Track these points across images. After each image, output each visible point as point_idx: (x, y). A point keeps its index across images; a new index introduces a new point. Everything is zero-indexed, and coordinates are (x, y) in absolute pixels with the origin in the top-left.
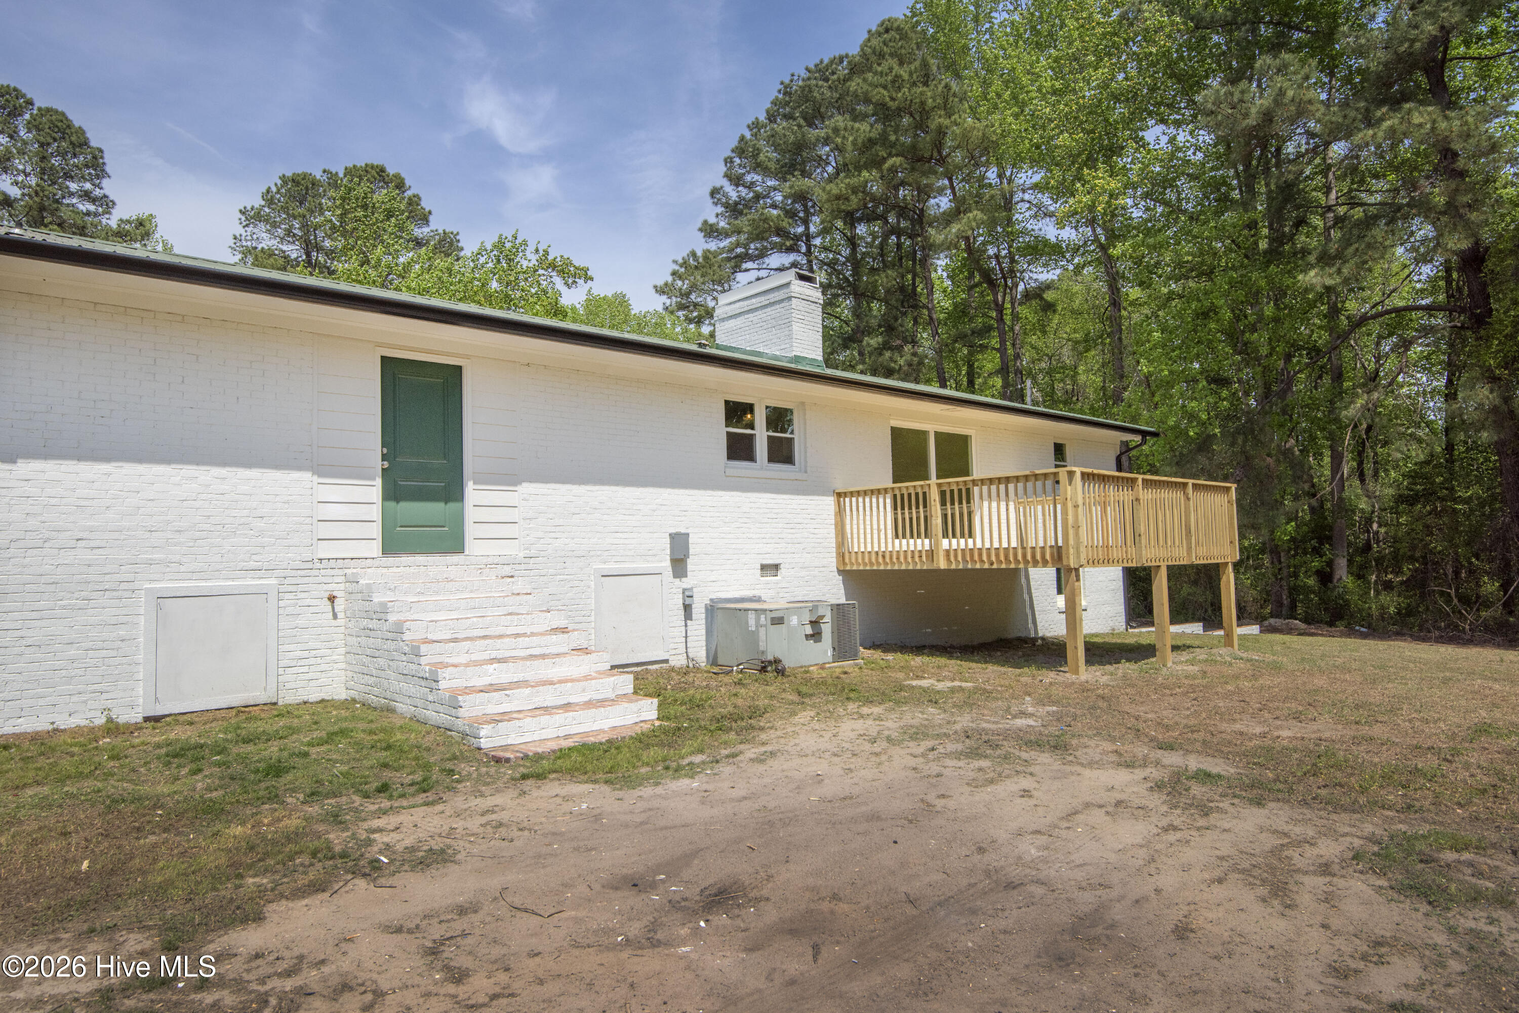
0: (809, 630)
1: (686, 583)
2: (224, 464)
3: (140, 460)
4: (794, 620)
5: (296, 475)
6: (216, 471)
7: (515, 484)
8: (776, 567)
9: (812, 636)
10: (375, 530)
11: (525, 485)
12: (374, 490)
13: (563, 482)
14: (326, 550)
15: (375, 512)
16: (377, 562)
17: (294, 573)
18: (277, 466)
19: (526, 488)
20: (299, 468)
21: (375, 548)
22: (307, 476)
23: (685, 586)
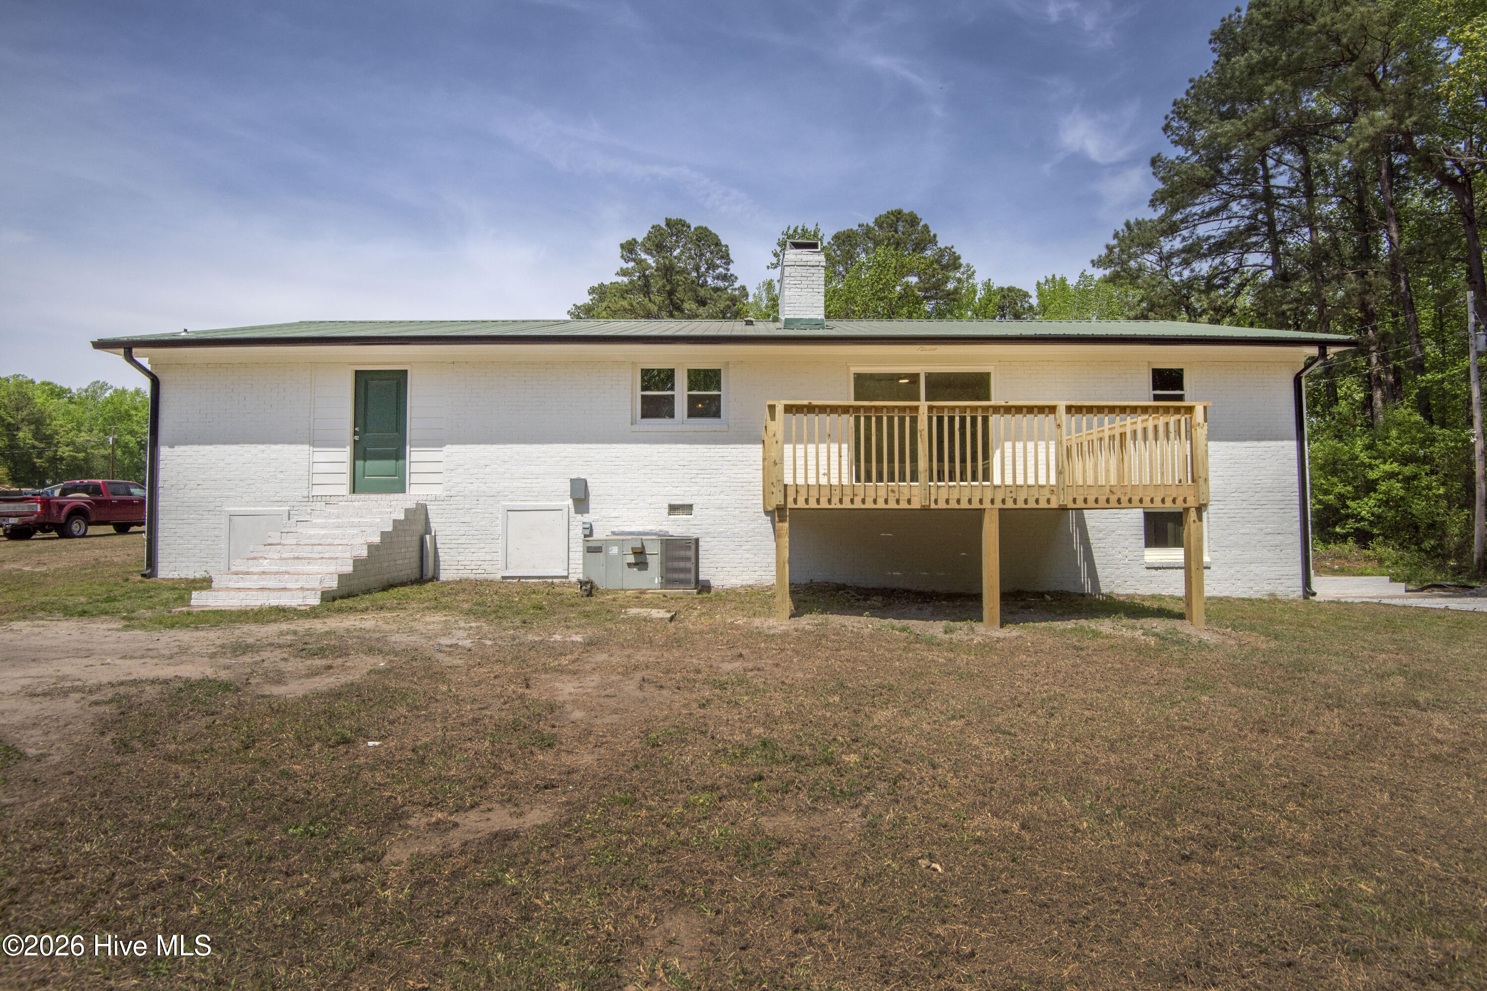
0: (631, 559)
1: (587, 518)
2: (263, 443)
3: (225, 443)
4: (614, 550)
5: (300, 447)
6: (261, 447)
7: (441, 447)
8: (688, 508)
9: (636, 564)
10: (346, 479)
11: (448, 446)
12: (345, 454)
13: (478, 443)
14: (317, 491)
15: (346, 468)
16: (345, 499)
17: (299, 504)
18: (291, 443)
19: (449, 449)
20: (302, 443)
21: (345, 489)
22: (306, 447)
23: (585, 520)
